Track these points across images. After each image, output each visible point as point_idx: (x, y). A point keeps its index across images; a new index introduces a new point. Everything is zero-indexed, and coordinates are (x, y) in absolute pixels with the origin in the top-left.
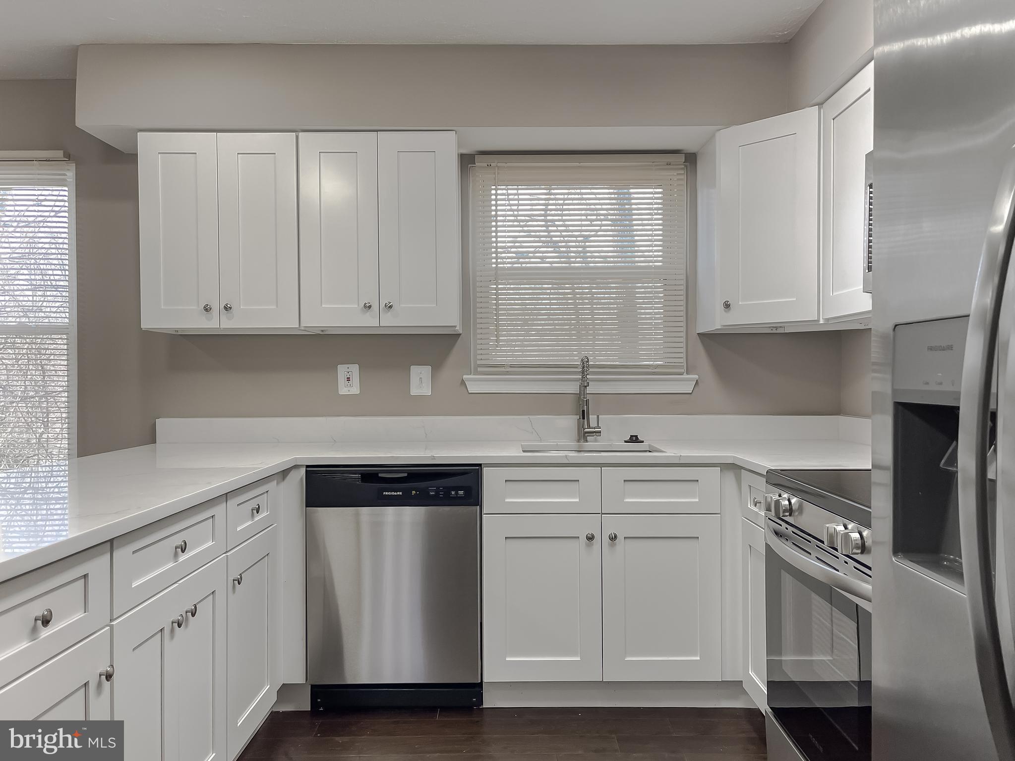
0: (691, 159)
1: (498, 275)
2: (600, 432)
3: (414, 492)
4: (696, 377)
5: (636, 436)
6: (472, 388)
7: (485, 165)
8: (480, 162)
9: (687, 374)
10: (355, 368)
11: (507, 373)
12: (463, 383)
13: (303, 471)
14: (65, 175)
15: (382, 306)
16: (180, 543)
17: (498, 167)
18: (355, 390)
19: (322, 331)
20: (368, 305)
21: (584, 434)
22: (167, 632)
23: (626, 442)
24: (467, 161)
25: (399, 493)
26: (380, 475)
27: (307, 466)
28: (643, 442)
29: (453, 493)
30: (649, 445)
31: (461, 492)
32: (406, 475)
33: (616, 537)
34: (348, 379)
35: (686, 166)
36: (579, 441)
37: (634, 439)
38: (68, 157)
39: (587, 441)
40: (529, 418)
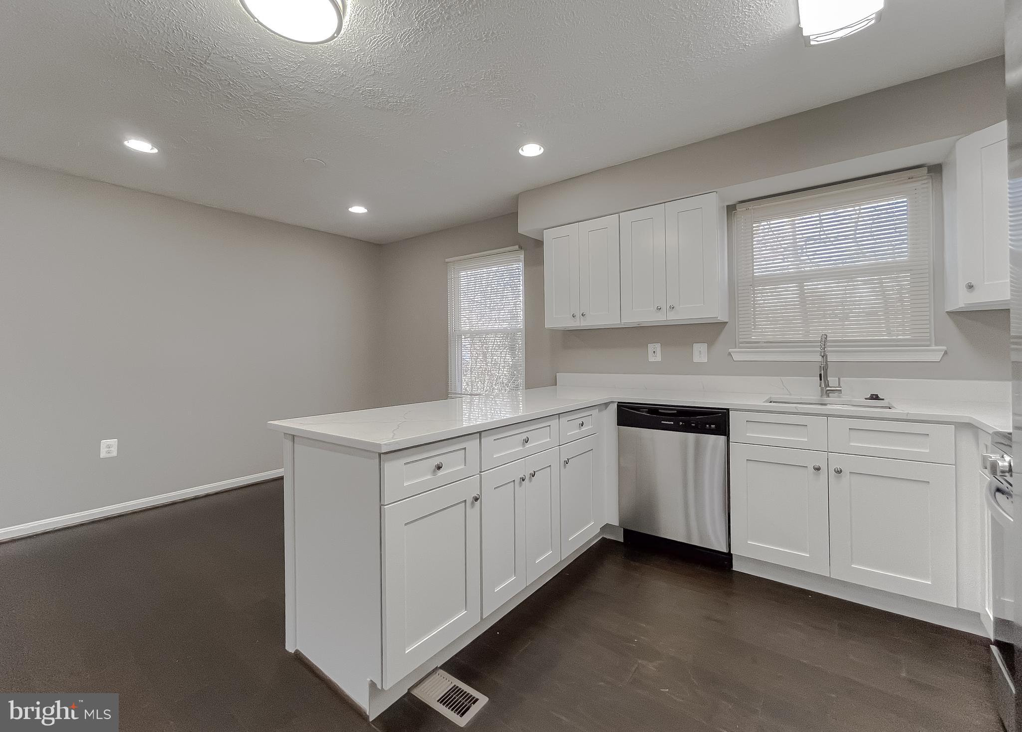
0: (935, 170)
1: (755, 282)
2: (841, 391)
3: (681, 423)
4: (945, 348)
5: (877, 395)
6: (736, 357)
7: (745, 209)
8: (740, 209)
9: (936, 345)
10: (658, 347)
11: (762, 347)
12: (730, 354)
13: (616, 405)
14: (519, 257)
15: (668, 307)
16: (525, 437)
17: (754, 209)
18: (659, 358)
19: (638, 325)
20: (659, 307)
21: (827, 391)
22: (517, 482)
23: (866, 399)
24: (731, 209)
25: (671, 423)
26: (660, 411)
27: (619, 402)
28: (883, 400)
29: (708, 426)
30: (889, 403)
31: (713, 426)
32: (676, 412)
33: (841, 471)
34: (654, 352)
35: (931, 176)
36: (822, 396)
37: (875, 397)
38: (521, 248)
39: (828, 396)
40: (780, 378)
